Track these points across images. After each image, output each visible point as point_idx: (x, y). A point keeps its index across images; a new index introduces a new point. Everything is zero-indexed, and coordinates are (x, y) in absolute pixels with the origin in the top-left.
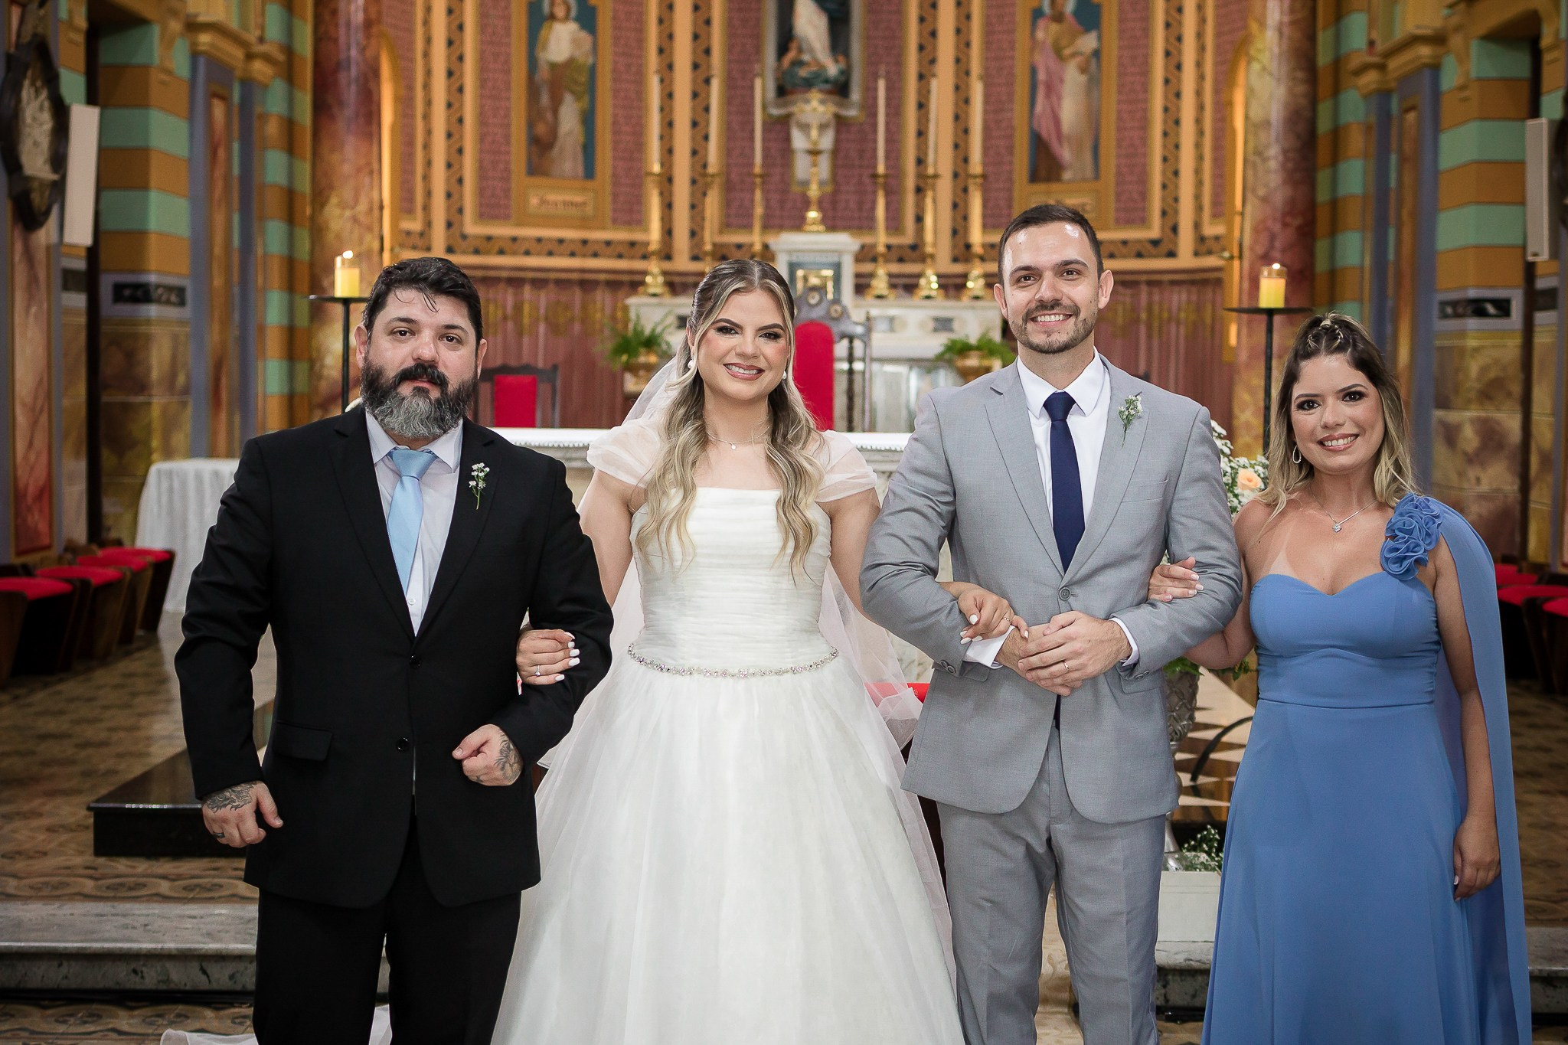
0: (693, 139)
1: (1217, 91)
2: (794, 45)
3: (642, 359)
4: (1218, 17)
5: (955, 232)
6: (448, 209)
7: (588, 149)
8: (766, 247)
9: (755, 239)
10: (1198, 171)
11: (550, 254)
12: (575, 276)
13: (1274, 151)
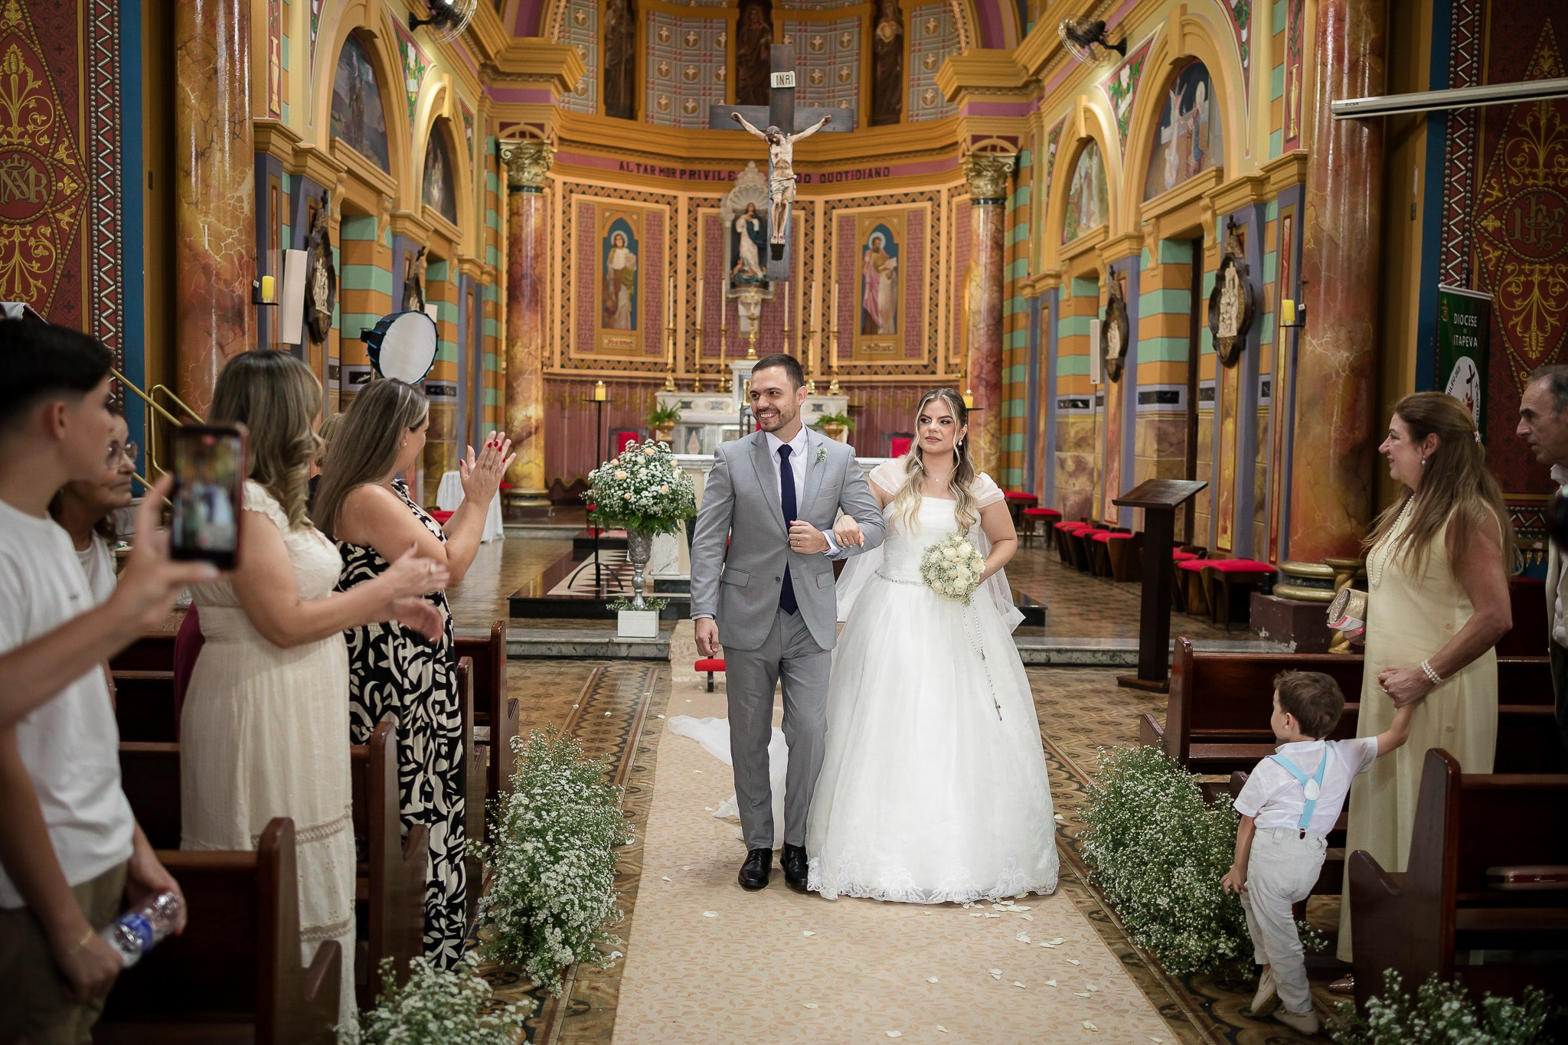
0: (687, 309)
1: (956, 290)
2: (740, 262)
3: (666, 424)
4: (957, 252)
5: (822, 359)
6: (562, 345)
7: (634, 314)
8: (727, 366)
9: (722, 362)
10: (947, 331)
11: (614, 369)
12: (626, 380)
13: (982, 325)
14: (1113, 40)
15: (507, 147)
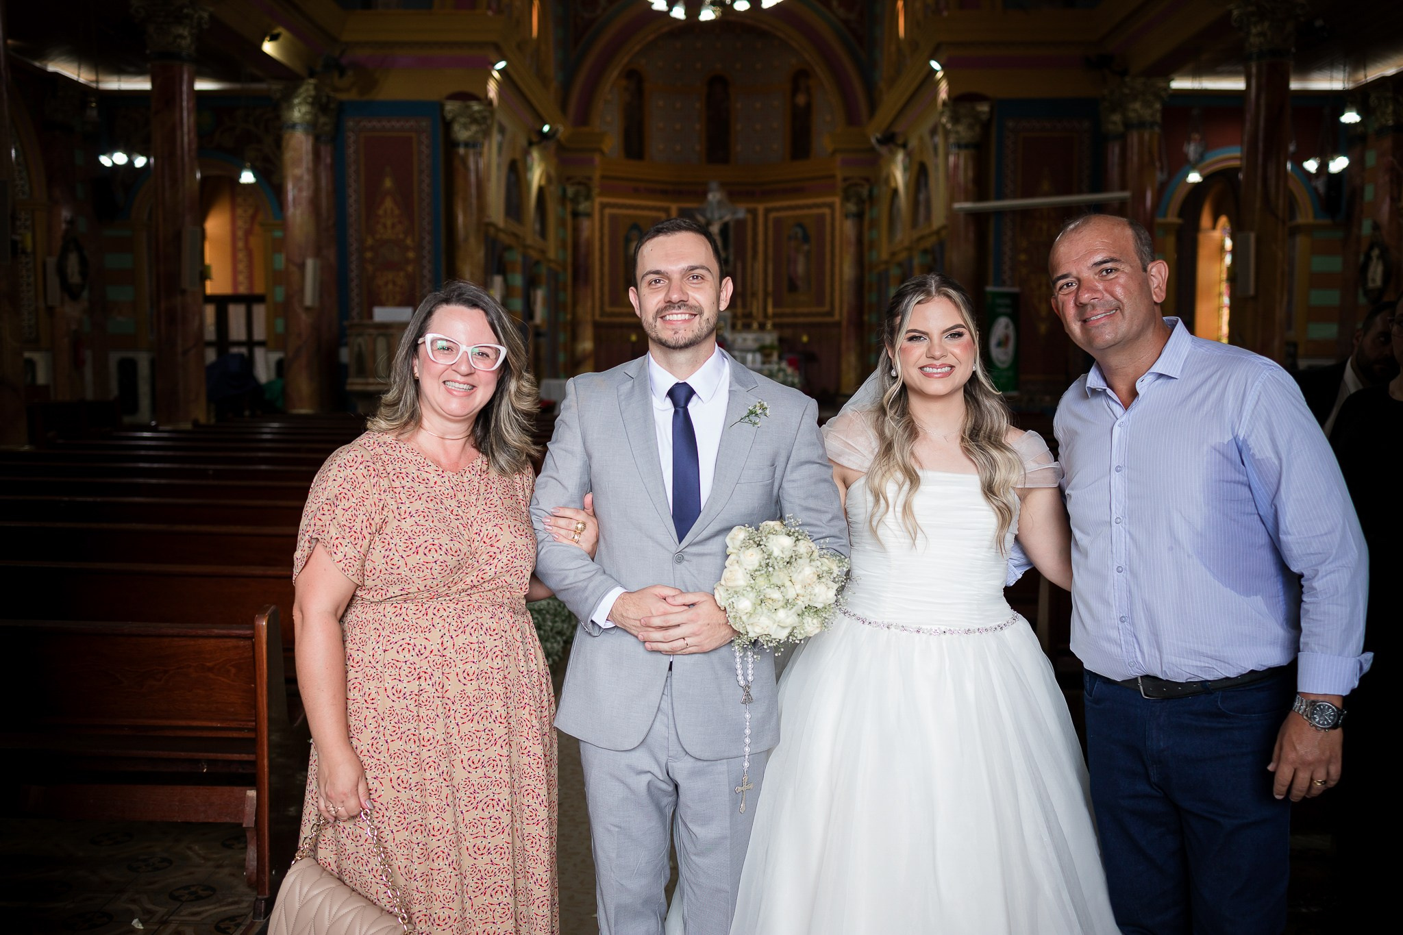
6: (600, 303)
10: (841, 290)
14: (900, 141)
15: (570, 191)
